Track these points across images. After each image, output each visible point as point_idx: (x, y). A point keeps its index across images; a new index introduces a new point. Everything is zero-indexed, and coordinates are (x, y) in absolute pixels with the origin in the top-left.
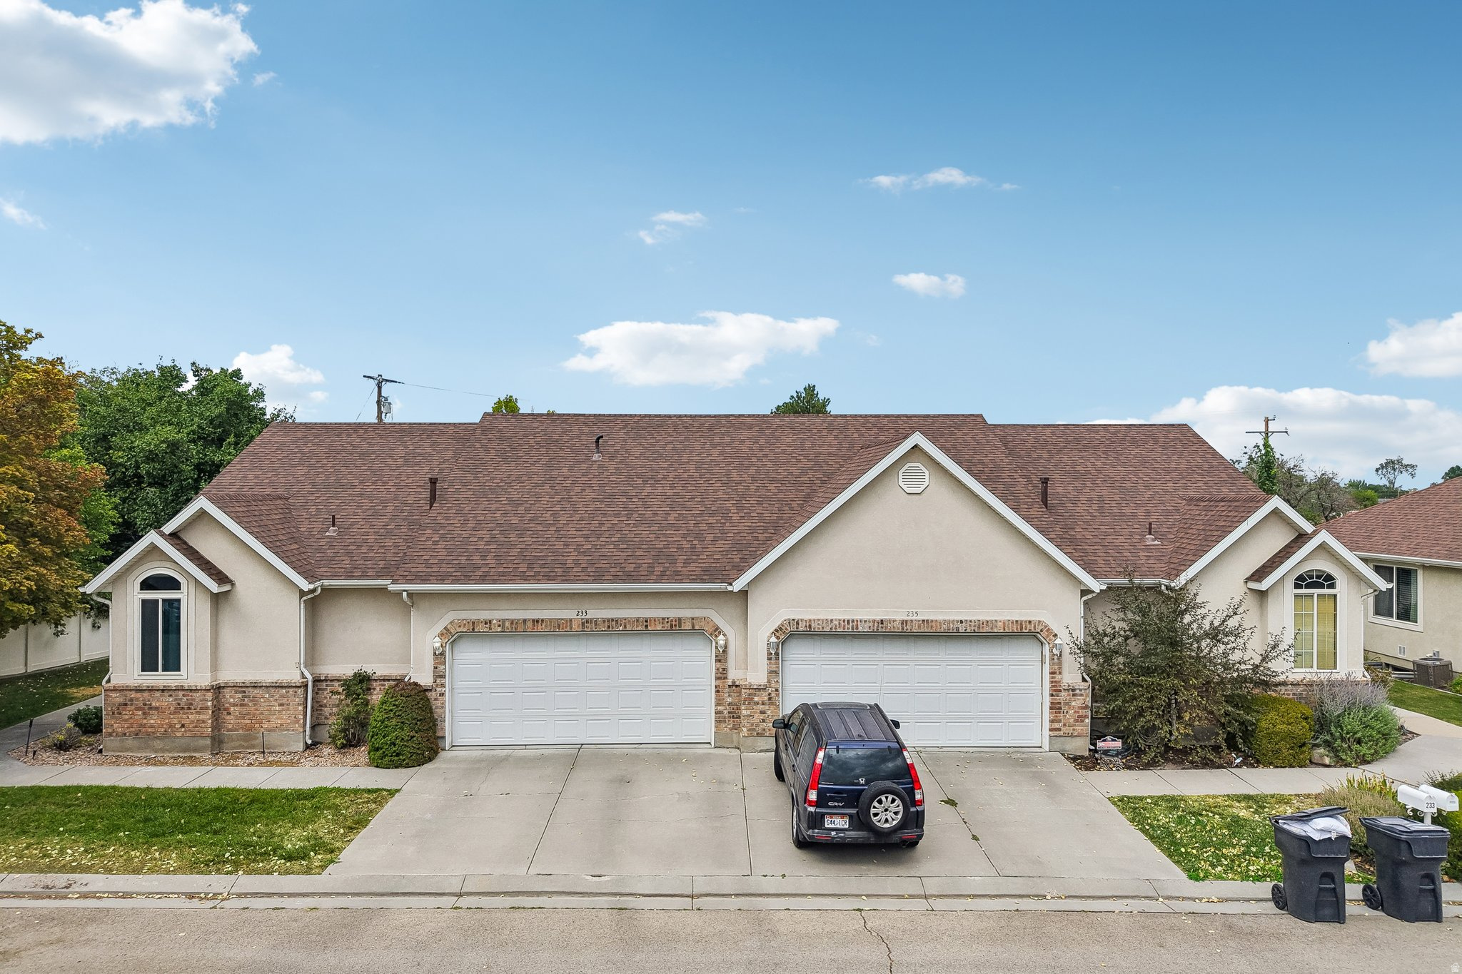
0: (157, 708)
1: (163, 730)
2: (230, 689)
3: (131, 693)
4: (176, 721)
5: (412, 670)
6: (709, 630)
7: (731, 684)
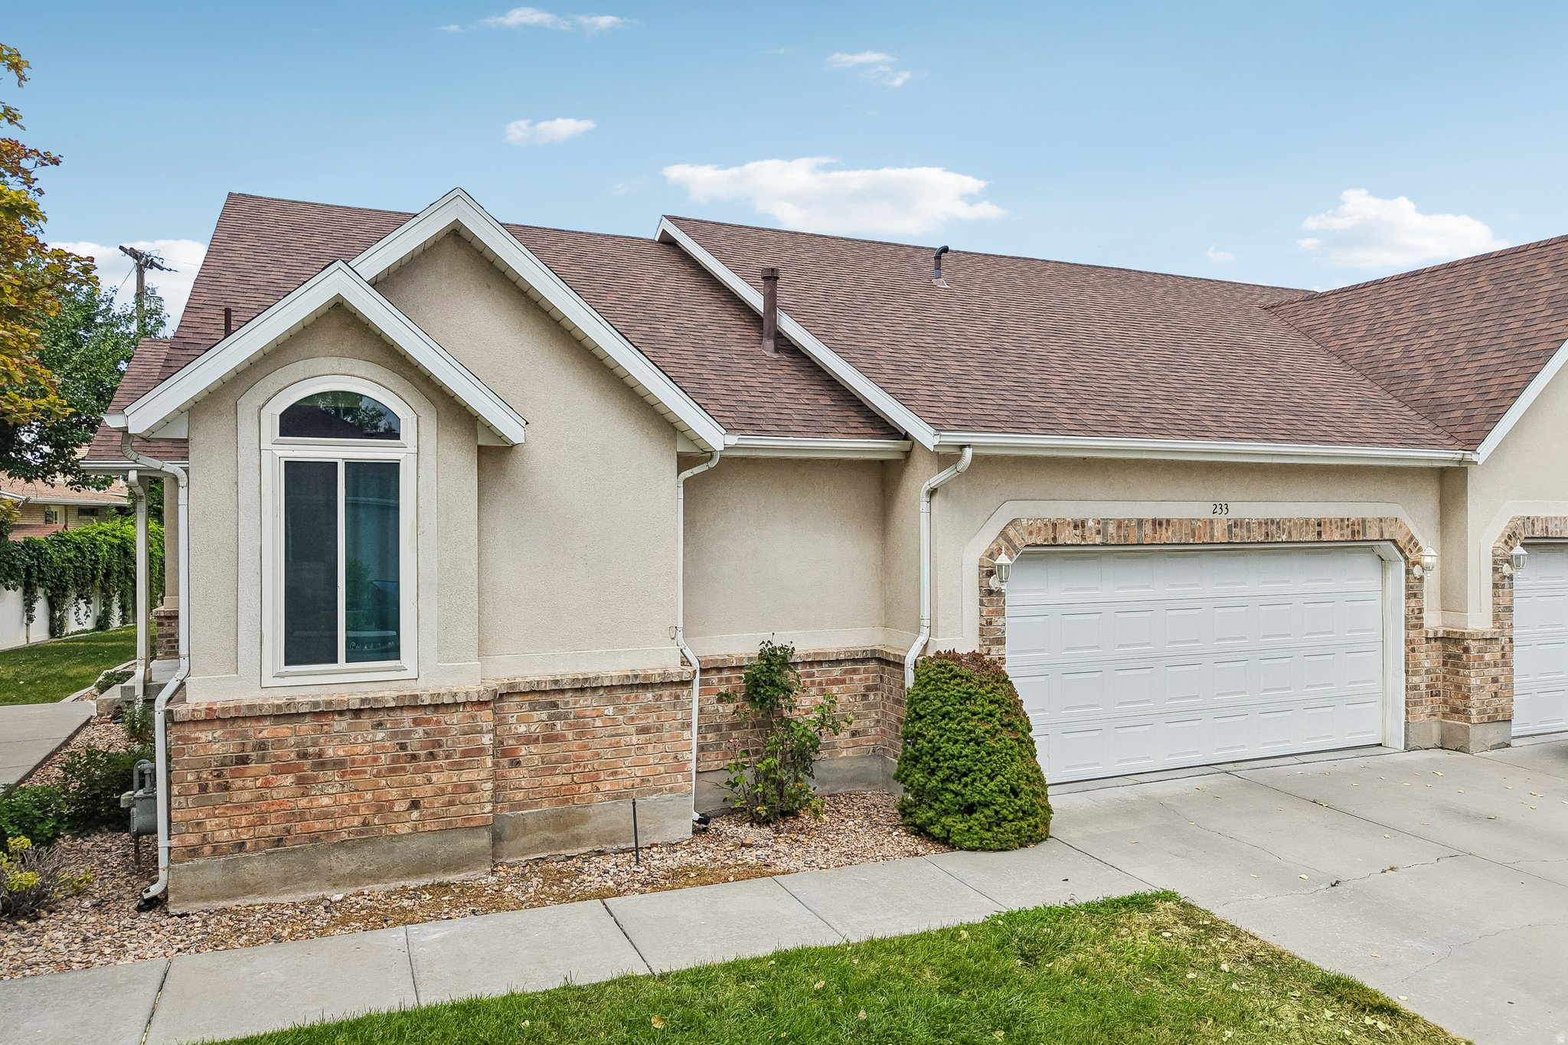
0: (338, 764)
1: (357, 821)
2: (517, 699)
3: (260, 725)
4: (394, 793)
5: (925, 631)
6: (1402, 541)
7: (1431, 635)
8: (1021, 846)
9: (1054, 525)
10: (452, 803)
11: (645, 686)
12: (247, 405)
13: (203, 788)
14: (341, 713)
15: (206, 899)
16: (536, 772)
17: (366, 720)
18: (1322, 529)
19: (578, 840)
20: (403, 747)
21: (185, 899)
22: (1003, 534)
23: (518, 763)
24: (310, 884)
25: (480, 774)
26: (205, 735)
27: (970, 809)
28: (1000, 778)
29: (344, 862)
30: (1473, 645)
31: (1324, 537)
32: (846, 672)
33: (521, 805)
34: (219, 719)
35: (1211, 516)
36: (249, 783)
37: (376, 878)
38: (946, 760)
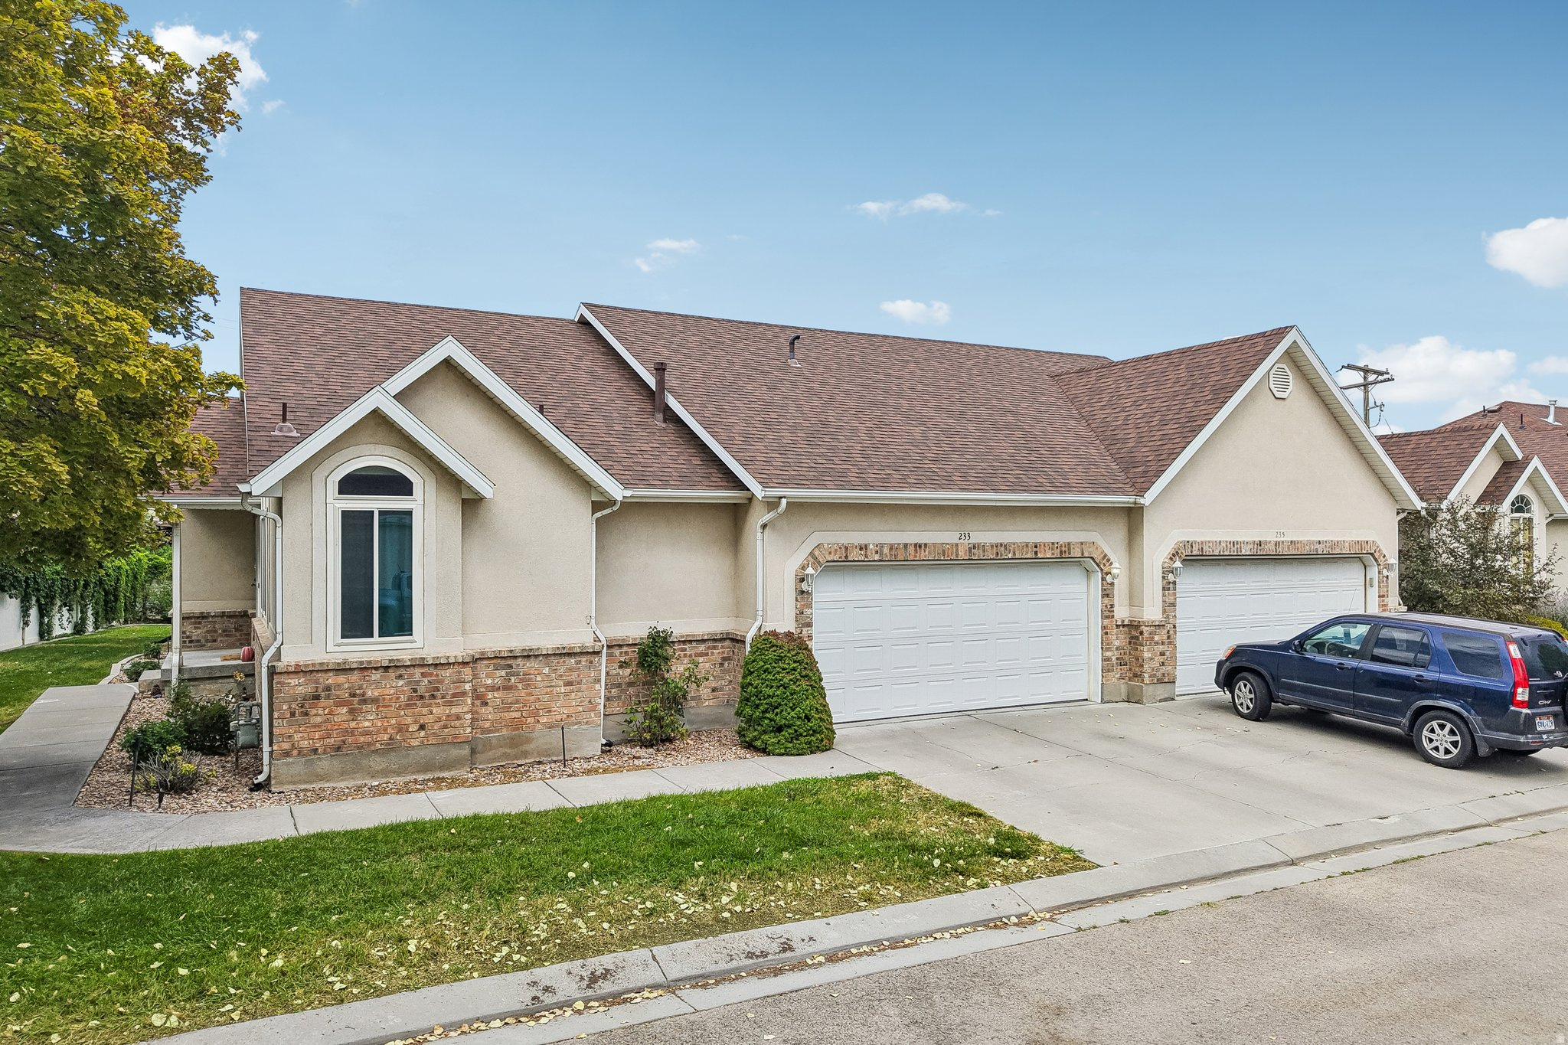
0: (375, 700)
1: (386, 737)
2: (486, 662)
3: (327, 675)
4: (409, 720)
5: (760, 618)
6: (1098, 558)
7: (1119, 623)
8: (812, 753)
9: (846, 548)
10: (445, 727)
11: (569, 655)
12: (319, 475)
13: (293, 714)
14: (376, 669)
15: (294, 783)
16: (497, 710)
17: (392, 674)
18: (1038, 550)
19: (525, 754)
20: (415, 690)
21: (281, 783)
22: (812, 554)
23: (487, 704)
24: (358, 776)
25: (464, 708)
26: (293, 681)
27: (780, 729)
28: (798, 709)
29: (377, 763)
30: (1145, 629)
31: (1039, 555)
32: (709, 648)
33: (489, 731)
34: (302, 671)
35: (958, 541)
36: (320, 712)
37: (398, 773)
38: (765, 699)
